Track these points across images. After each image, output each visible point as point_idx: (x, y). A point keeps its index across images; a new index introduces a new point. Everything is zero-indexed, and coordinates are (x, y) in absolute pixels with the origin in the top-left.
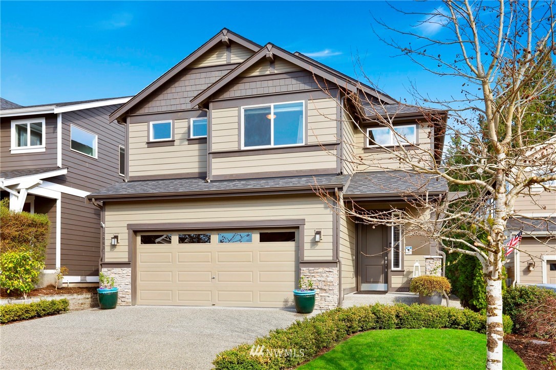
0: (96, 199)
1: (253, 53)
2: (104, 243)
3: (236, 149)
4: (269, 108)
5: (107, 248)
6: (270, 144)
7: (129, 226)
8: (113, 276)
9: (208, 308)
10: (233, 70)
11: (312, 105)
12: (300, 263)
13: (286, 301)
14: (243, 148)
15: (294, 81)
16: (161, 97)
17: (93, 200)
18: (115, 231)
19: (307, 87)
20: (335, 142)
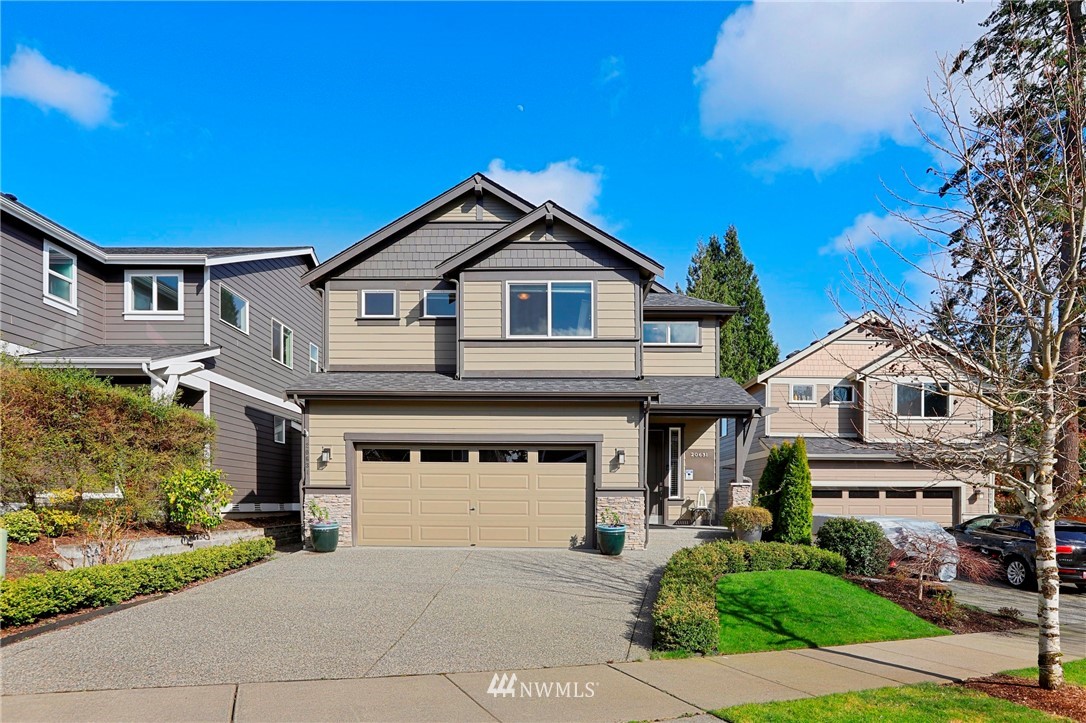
0: (300, 396)
1: (522, 214)
2: (307, 459)
3: (499, 337)
4: (546, 286)
5: (313, 466)
6: (546, 334)
7: (346, 436)
8: (324, 505)
9: (465, 549)
10: (499, 230)
11: (602, 287)
12: (592, 490)
13: (574, 540)
14: (508, 336)
15: (579, 255)
16: (378, 256)
17: (296, 396)
18: (326, 442)
19: (596, 265)
20: (633, 338)
